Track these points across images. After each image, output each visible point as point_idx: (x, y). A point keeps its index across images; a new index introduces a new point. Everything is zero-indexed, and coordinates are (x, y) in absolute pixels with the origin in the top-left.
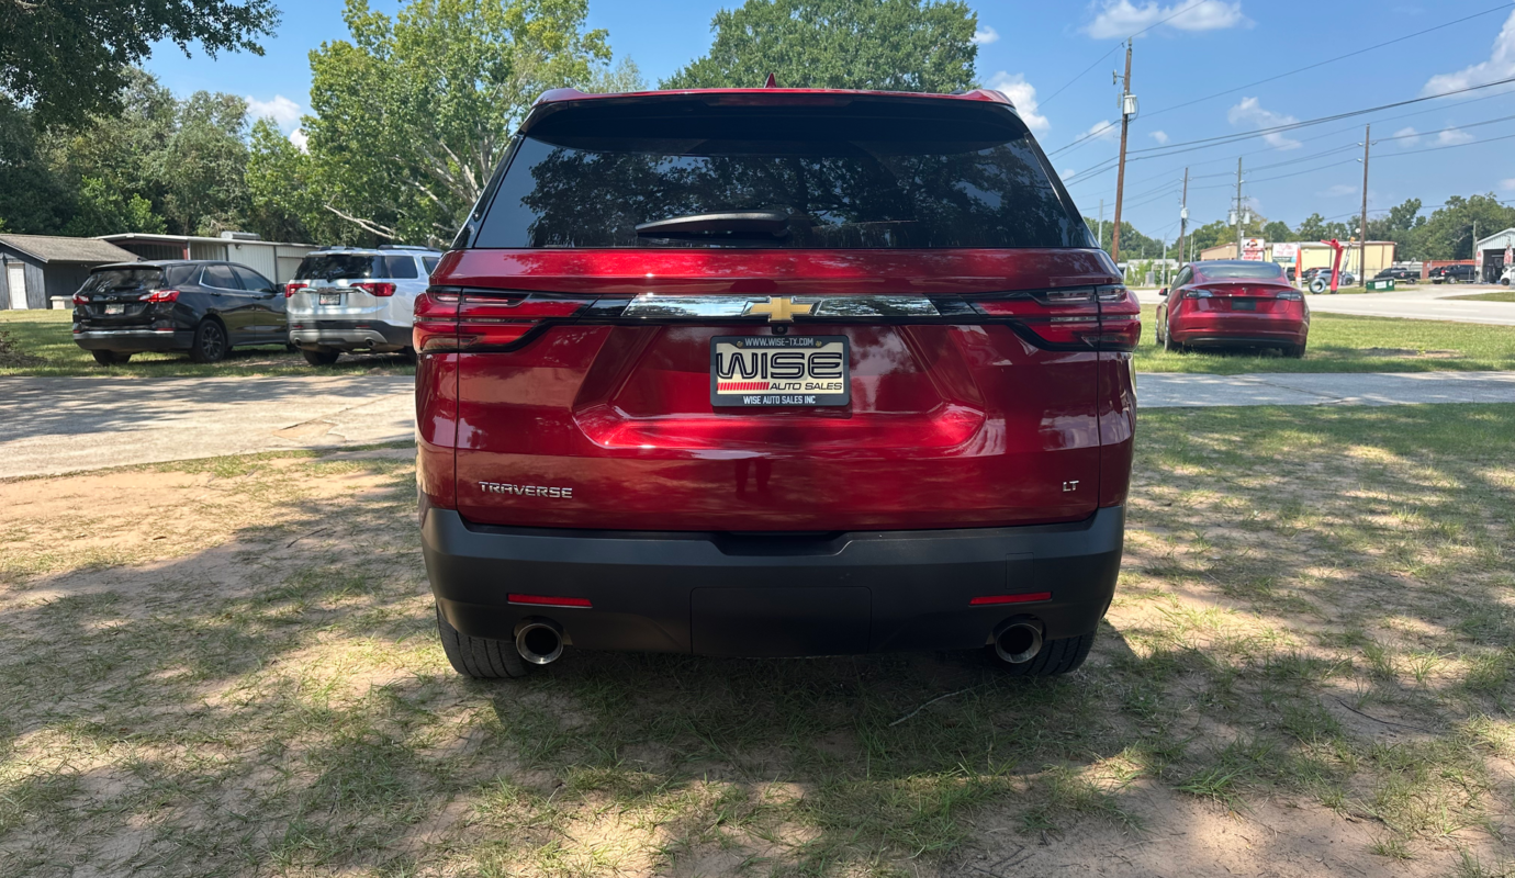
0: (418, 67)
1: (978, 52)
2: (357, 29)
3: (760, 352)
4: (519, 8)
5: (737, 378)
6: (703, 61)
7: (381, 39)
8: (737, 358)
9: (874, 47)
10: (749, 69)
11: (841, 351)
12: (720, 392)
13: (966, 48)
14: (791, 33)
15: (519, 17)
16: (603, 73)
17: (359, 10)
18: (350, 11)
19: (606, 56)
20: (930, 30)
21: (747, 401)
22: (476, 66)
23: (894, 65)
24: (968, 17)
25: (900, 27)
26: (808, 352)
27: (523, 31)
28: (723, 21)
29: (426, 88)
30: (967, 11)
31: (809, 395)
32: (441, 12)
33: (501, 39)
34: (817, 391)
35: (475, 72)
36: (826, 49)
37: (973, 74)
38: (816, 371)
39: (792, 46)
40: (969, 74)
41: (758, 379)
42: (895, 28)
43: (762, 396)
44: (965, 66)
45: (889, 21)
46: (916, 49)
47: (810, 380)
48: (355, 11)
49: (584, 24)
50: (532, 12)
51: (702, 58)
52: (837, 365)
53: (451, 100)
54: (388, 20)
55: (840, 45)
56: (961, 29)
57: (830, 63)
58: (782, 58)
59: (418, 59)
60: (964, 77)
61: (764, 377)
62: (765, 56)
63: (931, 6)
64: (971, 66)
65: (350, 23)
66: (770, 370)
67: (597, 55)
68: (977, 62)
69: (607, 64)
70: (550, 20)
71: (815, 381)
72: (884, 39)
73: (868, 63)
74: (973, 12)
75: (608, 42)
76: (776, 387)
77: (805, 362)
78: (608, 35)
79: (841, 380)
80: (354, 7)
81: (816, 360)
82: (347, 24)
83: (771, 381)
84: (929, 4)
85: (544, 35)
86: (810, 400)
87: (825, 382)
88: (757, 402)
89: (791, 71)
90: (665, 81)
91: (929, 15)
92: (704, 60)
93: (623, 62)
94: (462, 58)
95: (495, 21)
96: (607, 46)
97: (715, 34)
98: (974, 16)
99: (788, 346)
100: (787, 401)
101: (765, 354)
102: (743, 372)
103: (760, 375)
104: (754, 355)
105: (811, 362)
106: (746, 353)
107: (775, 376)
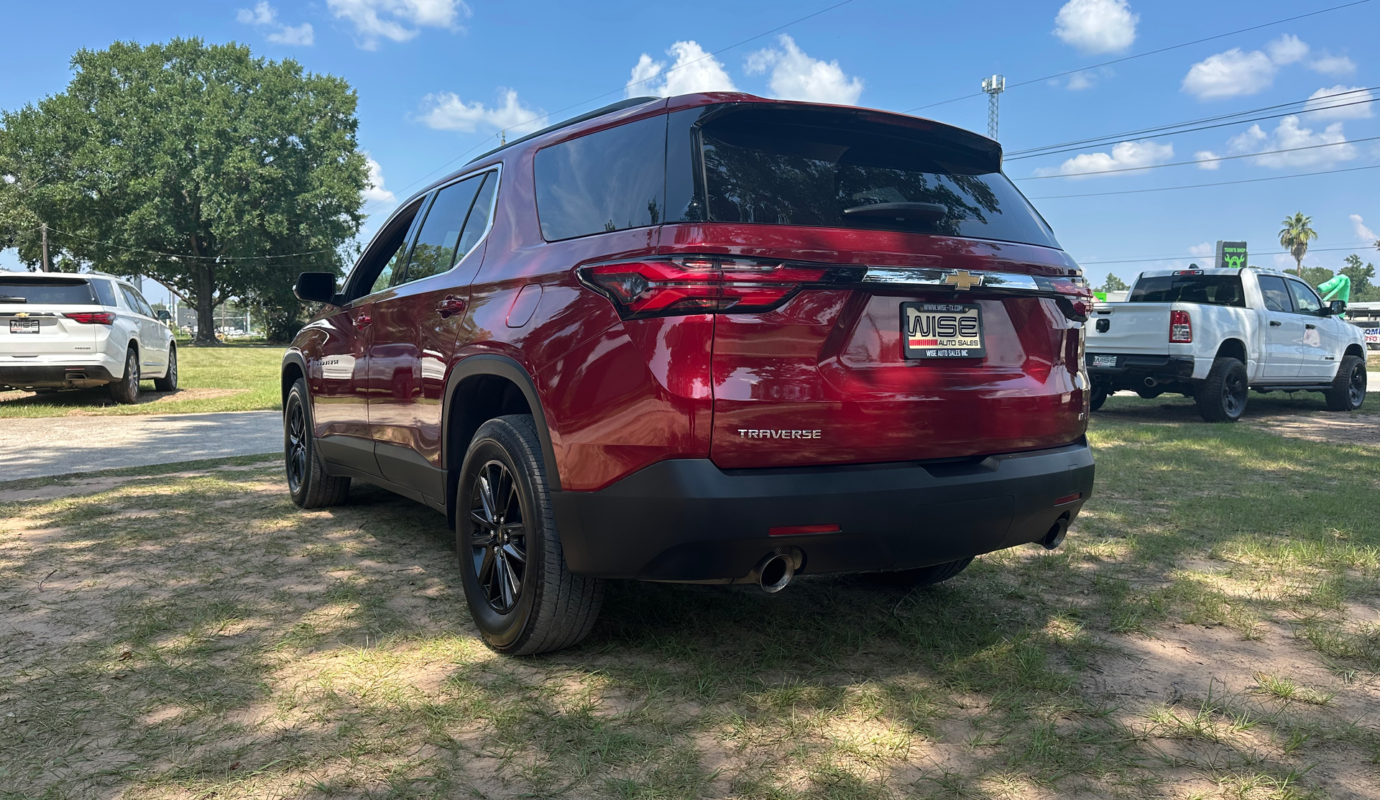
1: (359, 126)
3: (931, 315)
5: (918, 336)
6: (59, 98)
8: (918, 320)
9: (260, 109)
11: (976, 316)
12: (911, 347)
13: (347, 120)
14: (167, 82)
20: (311, 99)
21: (929, 354)
23: (281, 126)
24: (349, 93)
25: (286, 93)
26: (958, 316)
28: (89, 60)
30: (347, 87)
31: (962, 349)
34: (966, 347)
36: (208, 103)
37: (356, 145)
38: (963, 331)
39: (170, 95)
40: (353, 145)
41: (930, 337)
42: (281, 93)
43: (937, 350)
44: (348, 137)
45: (275, 85)
46: (303, 114)
47: (960, 338)
51: (58, 94)
52: (974, 326)
55: (224, 101)
56: (344, 103)
57: (216, 116)
58: (159, 105)
60: (349, 147)
61: (934, 336)
63: (313, 78)
64: (353, 137)
66: (937, 330)
68: (358, 134)
71: (963, 339)
72: (270, 102)
73: (256, 122)
74: (353, 89)
76: (942, 343)
77: (957, 323)
79: (977, 338)
81: (963, 323)
83: (937, 338)
84: (310, 75)
86: (964, 353)
87: (968, 339)
88: (934, 355)
90: (11, 112)
91: (312, 86)
92: (62, 97)
97: (75, 72)
98: (355, 92)
99: (948, 311)
100: (952, 354)
101: (934, 317)
102: (922, 331)
103: (931, 334)
104: (928, 317)
105: (960, 324)
106: (924, 316)
107: (940, 334)
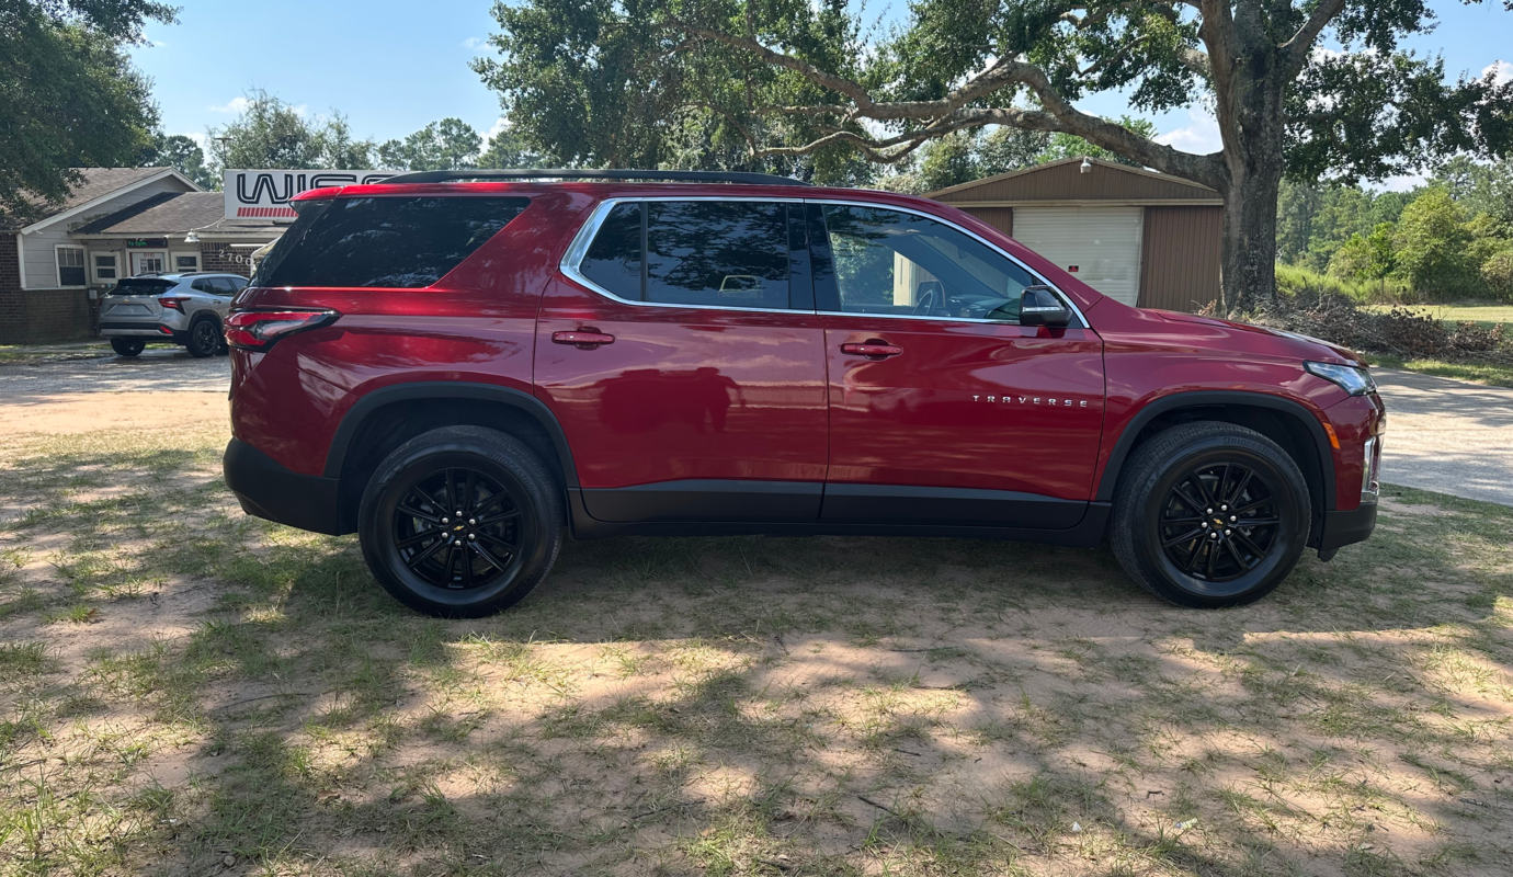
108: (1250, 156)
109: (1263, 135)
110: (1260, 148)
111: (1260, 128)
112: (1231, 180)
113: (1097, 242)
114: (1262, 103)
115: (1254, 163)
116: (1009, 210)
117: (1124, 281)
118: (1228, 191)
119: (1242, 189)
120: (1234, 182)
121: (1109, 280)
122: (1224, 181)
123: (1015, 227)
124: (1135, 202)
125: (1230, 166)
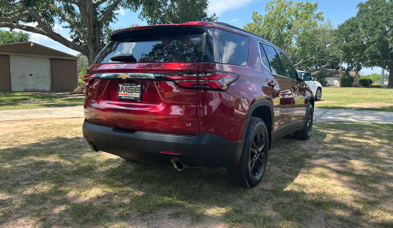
0: (268, 27)
2: (254, 19)
3: (126, 86)
4: (296, 9)
5: (122, 92)
7: (260, 21)
8: (122, 88)
10: (367, 19)
11: (140, 87)
12: (119, 95)
15: (296, 11)
16: (320, 24)
17: (256, 15)
18: (253, 15)
19: (322, 19)
21: (123, 98)
22: (283, 26)
26: (135, 87)
27: (297, 15)
28: (361, 5)
29: (269, 32)
31: (133, 97)
32: (275, 13)
33: (291, 18)
34: (135, 96)
35: (282, 27)
38: (136, 91)
39: (383, 10)
41: (126, 93)
43: (125, 97)
47: (135, 93)
48: (254, 15)
49: (316, 11)
50: (300, 10)
51: (352, 17)
52: (139, 90)
53: (275, 35)
54: (262, 16)
59: (268, 25)
61: (127, 92)
62: (373, 14)
65: (253, 18)
66: (128, 91)
67: (319, 19)
69: (322, 21)
70: (305, 11)
71: (135, 94)
75: (323, 15)
76: (128, 95)
77: (134, 89)
78: (323, 13)
79: (139, 94)
80: (254, 14)
81: (136, 89)
82: (252, 18)
83: (128, 93)
85: (303, 15)
86: (133, 98)
87: (137, 94)
89: (383, 18)
92: (353, 17)
93: (326, 20)
94: (279, 24)
95: (289, 13)
96: (323, 16)
97: (358, 9)
99: (131, 85)
100: (129, 98)
101: (127, 87)
102: (123, 91)
103: (126, 92)
104: (125, 87)
105: (135, 89)
106: (124, 87)
107: (129, 92)
108: (94, 47)
109: (97, 42)
110: (96, 45)
111: (96, 40)
112: (90, 53)
113: (37, 67)
114: (96, 34)
115: (95, 49)
116: (8, 56)
117: (46, 79)
118: (89, 56)
119: (93, 55)
120: (91, 53)
121: (42, 79)
122: (88, 53)
123: (10, 61)
124: (48, 57)
125: (89, 49)
